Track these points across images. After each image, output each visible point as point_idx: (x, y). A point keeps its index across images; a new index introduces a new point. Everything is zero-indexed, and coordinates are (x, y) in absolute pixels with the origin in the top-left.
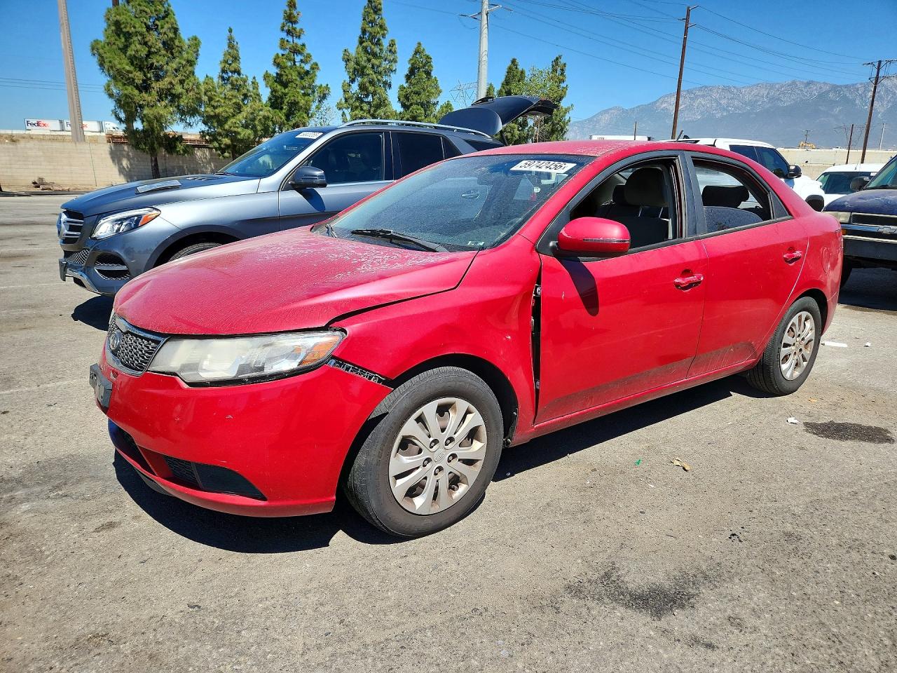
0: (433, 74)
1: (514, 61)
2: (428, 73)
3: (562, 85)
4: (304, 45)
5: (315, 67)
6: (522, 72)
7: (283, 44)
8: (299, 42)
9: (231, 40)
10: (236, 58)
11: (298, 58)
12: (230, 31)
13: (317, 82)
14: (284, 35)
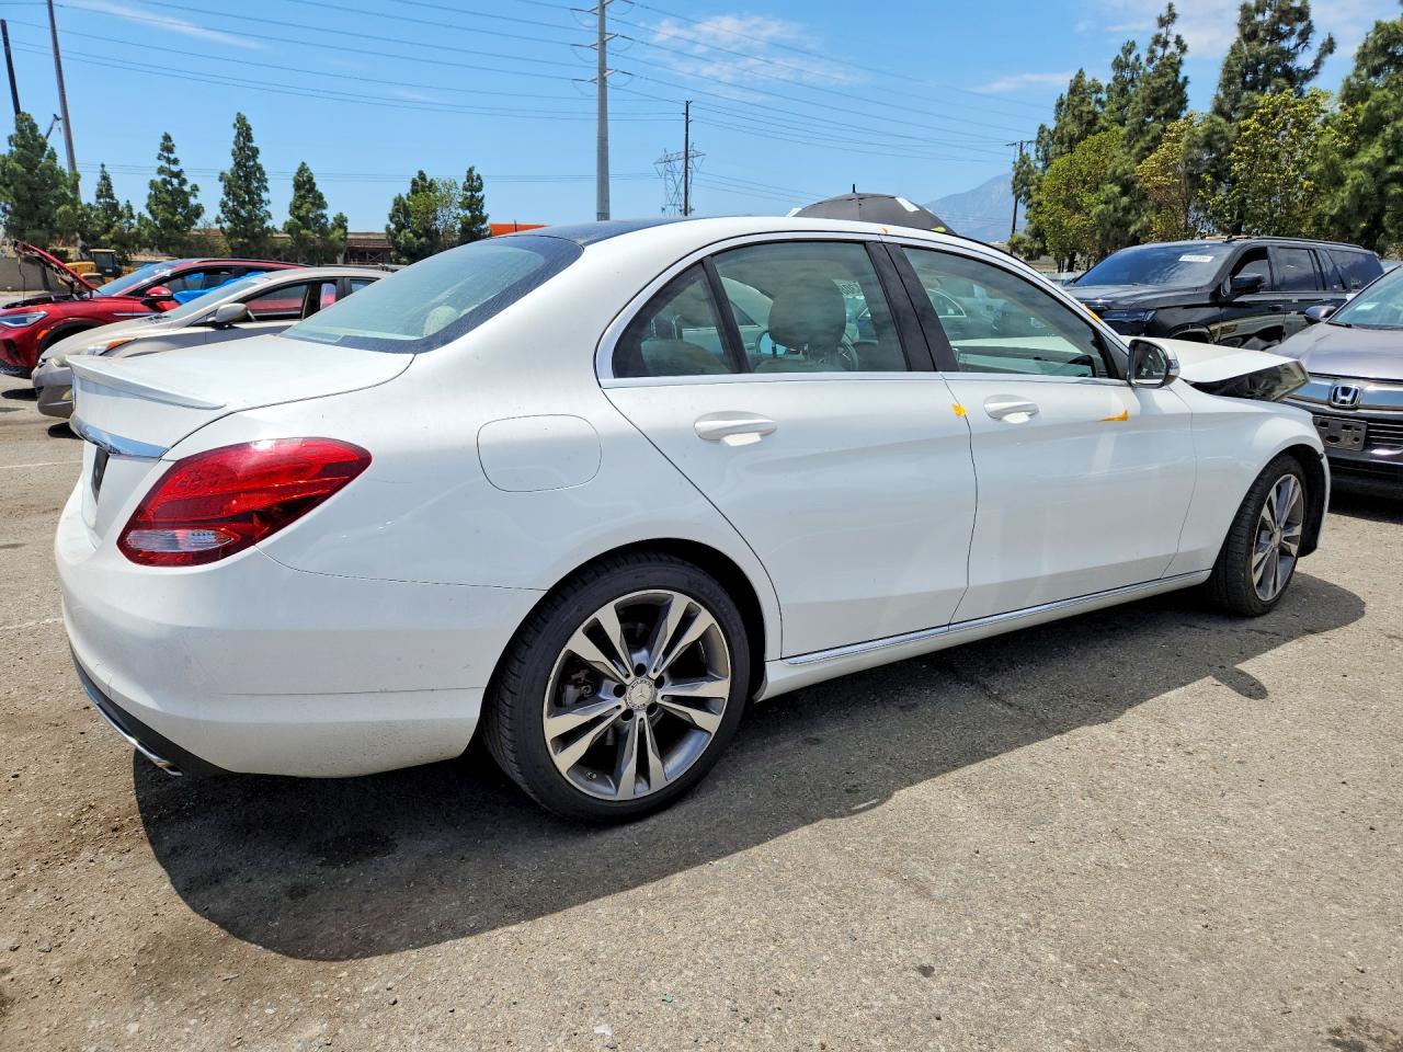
0: (319, 188)
1: (421, 173)
2: (312, 188)
3: (480, 194)
4: (181, 171)
5: (195, 188)
6: (431, 185)
7: (161, 171)
8: (174, 168)
9: (103, 171)
10: (109, 187)
11: (175, 181)
12: (103, 166)
13: (193, 201)
14: (164, 163)
